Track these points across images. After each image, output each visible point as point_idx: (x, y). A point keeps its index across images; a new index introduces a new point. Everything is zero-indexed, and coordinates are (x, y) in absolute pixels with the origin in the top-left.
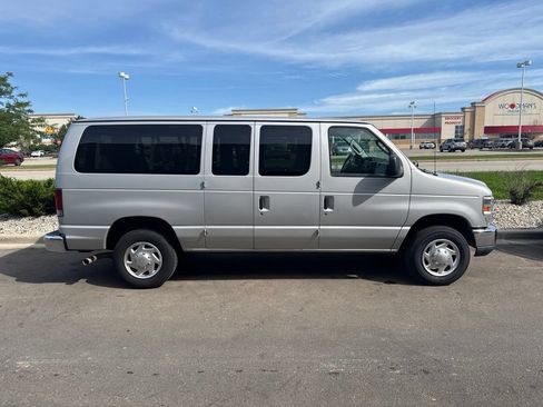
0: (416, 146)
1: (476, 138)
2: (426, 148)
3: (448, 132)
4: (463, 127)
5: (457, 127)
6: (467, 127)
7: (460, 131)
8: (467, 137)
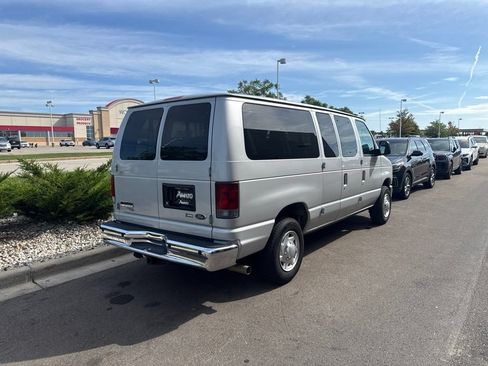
0: (57, 144)
1: (105, 136)
2: (67, 145)
3: (81, 132)
4: (93, 127)
5: (88, 127)
6: (96, 127)
7: (90, 130)
8: (97, 136)
